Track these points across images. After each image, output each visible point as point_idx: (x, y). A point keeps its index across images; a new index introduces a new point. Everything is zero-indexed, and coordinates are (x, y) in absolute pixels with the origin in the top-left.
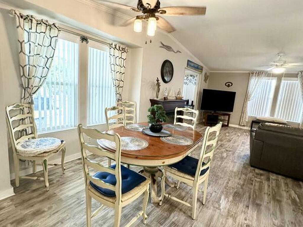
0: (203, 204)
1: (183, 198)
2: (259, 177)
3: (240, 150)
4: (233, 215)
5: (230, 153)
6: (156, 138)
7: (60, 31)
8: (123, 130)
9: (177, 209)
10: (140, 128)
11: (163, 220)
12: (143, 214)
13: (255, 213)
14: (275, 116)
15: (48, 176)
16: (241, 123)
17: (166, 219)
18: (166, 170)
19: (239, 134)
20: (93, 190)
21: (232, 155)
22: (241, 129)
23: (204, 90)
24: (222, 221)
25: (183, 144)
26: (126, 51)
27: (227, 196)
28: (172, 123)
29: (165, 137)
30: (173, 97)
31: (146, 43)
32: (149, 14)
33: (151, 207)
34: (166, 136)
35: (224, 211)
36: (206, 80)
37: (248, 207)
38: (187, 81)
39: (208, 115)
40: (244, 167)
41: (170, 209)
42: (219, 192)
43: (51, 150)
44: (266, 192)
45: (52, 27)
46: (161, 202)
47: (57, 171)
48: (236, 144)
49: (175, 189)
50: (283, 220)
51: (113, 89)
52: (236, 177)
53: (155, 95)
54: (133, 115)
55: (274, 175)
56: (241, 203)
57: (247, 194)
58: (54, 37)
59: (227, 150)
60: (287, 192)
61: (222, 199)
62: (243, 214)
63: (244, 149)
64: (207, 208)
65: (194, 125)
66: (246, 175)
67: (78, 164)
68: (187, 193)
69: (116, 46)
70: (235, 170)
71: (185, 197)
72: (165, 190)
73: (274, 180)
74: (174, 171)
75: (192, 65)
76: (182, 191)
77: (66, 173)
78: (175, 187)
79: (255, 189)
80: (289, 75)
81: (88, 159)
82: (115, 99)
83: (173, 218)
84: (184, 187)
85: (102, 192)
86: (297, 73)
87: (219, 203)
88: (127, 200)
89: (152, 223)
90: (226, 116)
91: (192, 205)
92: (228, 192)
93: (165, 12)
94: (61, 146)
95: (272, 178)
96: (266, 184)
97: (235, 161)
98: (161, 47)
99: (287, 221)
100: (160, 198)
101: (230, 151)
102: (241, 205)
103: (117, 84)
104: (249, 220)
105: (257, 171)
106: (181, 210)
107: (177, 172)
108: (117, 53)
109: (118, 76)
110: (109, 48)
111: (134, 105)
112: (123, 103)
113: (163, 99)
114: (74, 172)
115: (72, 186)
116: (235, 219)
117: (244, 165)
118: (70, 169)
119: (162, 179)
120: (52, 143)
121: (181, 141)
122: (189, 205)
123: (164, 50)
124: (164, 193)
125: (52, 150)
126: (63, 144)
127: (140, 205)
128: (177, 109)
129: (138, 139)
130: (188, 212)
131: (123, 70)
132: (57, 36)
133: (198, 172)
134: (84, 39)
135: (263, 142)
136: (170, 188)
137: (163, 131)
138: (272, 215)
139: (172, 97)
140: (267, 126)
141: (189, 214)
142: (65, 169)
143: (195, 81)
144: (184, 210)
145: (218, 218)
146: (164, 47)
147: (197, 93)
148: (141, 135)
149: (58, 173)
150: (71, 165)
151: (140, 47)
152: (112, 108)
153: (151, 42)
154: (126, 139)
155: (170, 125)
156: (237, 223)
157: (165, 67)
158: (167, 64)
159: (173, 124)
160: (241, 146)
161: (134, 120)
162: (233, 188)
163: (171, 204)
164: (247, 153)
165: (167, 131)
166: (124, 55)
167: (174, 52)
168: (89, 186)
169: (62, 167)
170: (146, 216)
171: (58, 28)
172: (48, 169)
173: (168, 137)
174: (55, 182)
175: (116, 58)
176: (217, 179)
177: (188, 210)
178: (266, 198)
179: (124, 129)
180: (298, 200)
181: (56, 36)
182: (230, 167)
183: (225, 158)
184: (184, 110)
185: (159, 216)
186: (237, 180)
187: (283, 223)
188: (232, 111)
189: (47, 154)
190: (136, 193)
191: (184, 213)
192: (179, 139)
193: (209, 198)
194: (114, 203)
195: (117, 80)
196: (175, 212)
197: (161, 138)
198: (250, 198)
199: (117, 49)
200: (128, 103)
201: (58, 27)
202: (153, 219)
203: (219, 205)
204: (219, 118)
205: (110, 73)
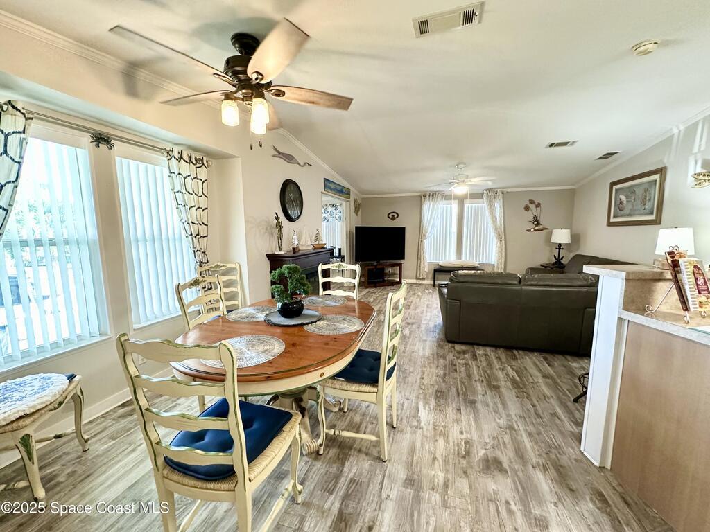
0: (393, 427)
1: (359, 427)
2: (462, 356)
3: (426, 319)
4: (442, 431)
5: (414, 326)
6: (297, 329)
7: (29, 118)
8: (221, 324)
9: (352, 451)
10: (259, 315)
11: (333, 482)
12: (293, 486)
13: (471, 417)
14: (463, 258)
15: (40, 469)
16: (418, 275)
17: (337, 477)
18: (324, 387)
19: (420, 294)
20: (176, 476)
21: (417, 330)
22: (420, 284)
23: (357, 228)
24: (429, 447)
25: (349, 331)
26: (205, 164)
27: (426, 403)
28: (316, 293)
29: (312, 323)
30: (308, 245)
31: (251, 148)
32: (250, 91)
33: (303, 464)
34: (313, 321)
35: (427, 428)
36: (356, 211)
37: (459, 410)
38: (326, 215)
39: (369, 270)
40: (439, 345)
41: (341, 457)
42: (413, 397)
43: (38, 408)
44: (477, 379)
45: (5, 109)
46: (322, 448)
47: (67, 449)
48: (419, 311)
49: (341, 413)
50: (508, 415)
51: (187, 243)
52: (432, 365)
53: (275, 244)
54: (237, 289)
55: (481, 348)
56: (448, 407)
57: (454, 389)
58: (13, 133)
59: (408, 324)
60: (503, 370)
61: (420, 410)
62: (455, 425)
63: (431, 316)
64: (402, 431)
65: (355, 291)
66: (445, 358)
67: (123, 416)
68: (364, 415)
69: (181, 154)
70: (428, 353)
71: (361, 423)
72: (326, 419)
73: (482, 356)
74: (340, 383)
75: (333, 186)
76: (355, 415)
77: (91, 448)
78: (341, 410)
79: (462, 378)
80: (475, 196)
81: (154, 410)
82: (193, 263)
83: (350, 471)
84: (357, 404)
85: (200, 476)
86: (481, 192)
87: (417, 416)
88: (261, 472)
89: (313, 496)
90: (395, 268)
91: (379, 437)
92: (426, 395)
93: (283, 94)
94: (71, 388)
95: (479, 355)
96: (473, 364)
97: (424, 338)
98: (274, 156)
99: (514, 416)
100: (320, 441)
101: (413, 324)
102: (450, 411)
103: (194, 230)
104: (466, 432)
105: (458, 347)
106: (360, 451)
107: (344, 384)
108: (186, 169)
109: (194, 215)
110: (166, 160)
111: (235, 269)
112: (211, 268)
113: (290, 251)
114: (115, 439)
115: (112, 475)
116: (446, 436)
117: (437, 342)
118: (103, 435)
119: (318, 403)
120: (43, 388)
121: (342, 326)
122: (374, 438)
123: (280, 161)
124: (324, 429)
125: (44, 405)
126: (73, 385)
127: (283, 468)
128: (321, 267)
129: (261, 338)
130: (372, 451)
131: (203, 202)
132: (24, 132)
133: (382, 375)
134: (101, 139)
135: (460, 301)
136: (332, 415)
137: (305, 312)
138: (493, 413)
139: (306, 246)
140: (462, 275)
141: (376, 455)
142: (86, 441)
143: (340, 214)
144: (364, 449)
145: (422, 444)
146: (281, 156)
147: (347, 235)
148: (265, 328)
149: (67, 454)
150: (104, 424)
151: (235, 157)
152: (192, 282)
153: (261, 146)
154: (235, 344)
155: (315, 298)
156: (451, 444)
157: (287, 193)
158: (290, 187)
159: (318, 294)
160: (427, 312)
161: (240, 299)
162: (431, 385)
163: (339, 446)
164: (438, 322)
165: (313, 310)
166: (202, 172)
167: (299, 164)
168: (163, 470)
169: (77, 437)
170: (299, 487)
171: (23, 111)
172: (37, 450)
173: (318, 323)
174: (61, 479)
175: (185, 179)
176: (404, 376)
177: (372, 448)
178: (479, 388)
179: (223, 322)
180: (518, 378)
181: (21, 130)
182: (419, 350)
183: (409, 338)
184: (334, 267)
185: (323, 477)
186: (434, 371)
187: (509, 421)
188: (404, 259)
189: (28, 421)
190: (276, 452)
191: (367, 454)
192: (338, 322)
193: (401, 413)
194: (234, 490)
195: (192, 223)
196: (351, 459)
197: (305, 327)
198: (459, 395)
199: (185, 161)
200: (223, 266)
201: (23, 109)
202: (312, 487)
203: (418, 421)
204: (386, 271)
205: (175, 211)
